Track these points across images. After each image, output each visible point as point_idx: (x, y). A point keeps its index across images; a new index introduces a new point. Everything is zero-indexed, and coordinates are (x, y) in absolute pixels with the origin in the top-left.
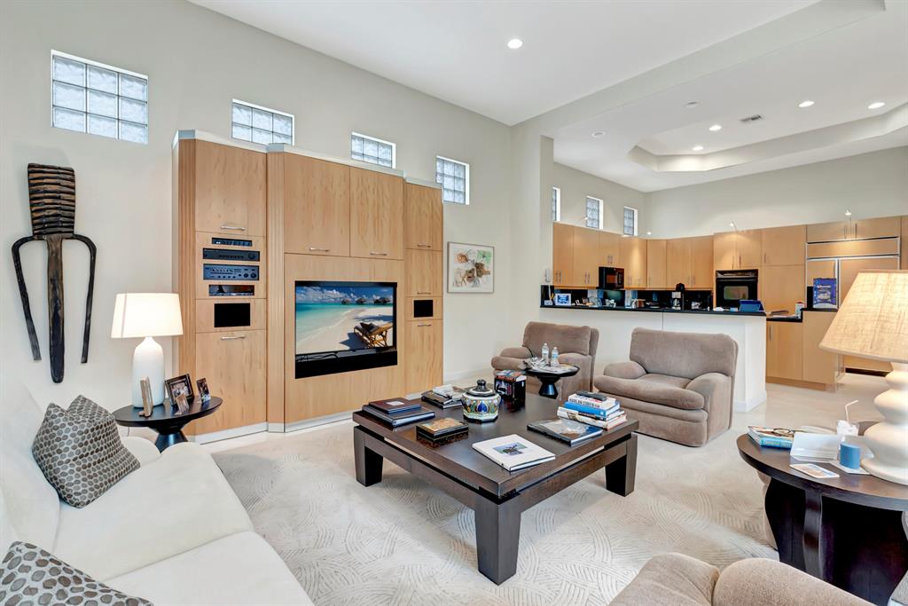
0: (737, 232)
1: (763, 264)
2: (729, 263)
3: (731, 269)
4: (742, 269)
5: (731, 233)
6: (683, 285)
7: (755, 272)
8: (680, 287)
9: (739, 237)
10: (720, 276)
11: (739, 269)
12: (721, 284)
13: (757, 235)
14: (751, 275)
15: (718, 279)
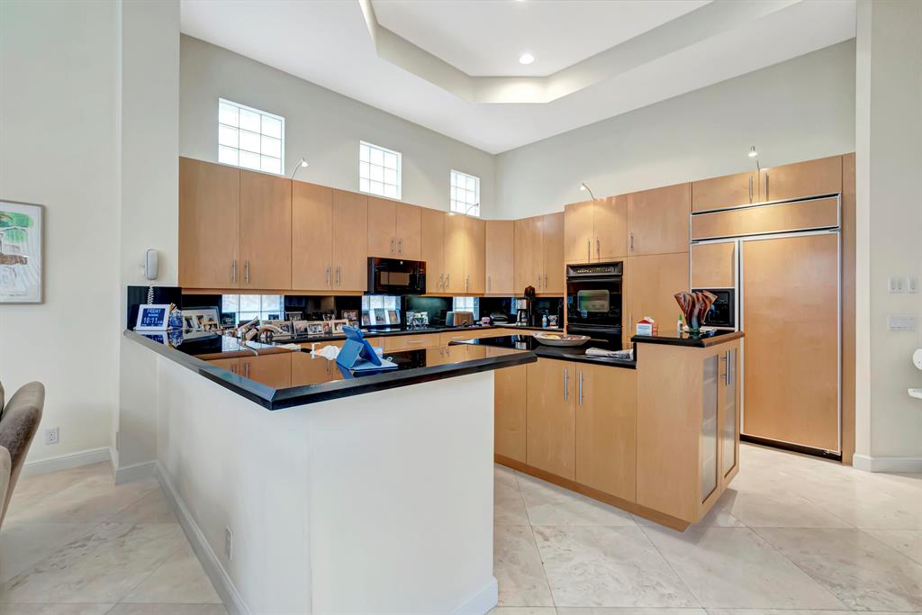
0: (595, 202)
1: (629, 253)
2: (583, 253)
3: (585, 262)
4: (602, 261)
5: (585, 204)
6: (533, 289)
7: (618, 265)
8: (530, 293)
9: (597, 208)
10: (572, 273)
11: (596, 261)
12: (574, 286)
13: (620, 204)
14: (613, 271)
15: (570, 278)
